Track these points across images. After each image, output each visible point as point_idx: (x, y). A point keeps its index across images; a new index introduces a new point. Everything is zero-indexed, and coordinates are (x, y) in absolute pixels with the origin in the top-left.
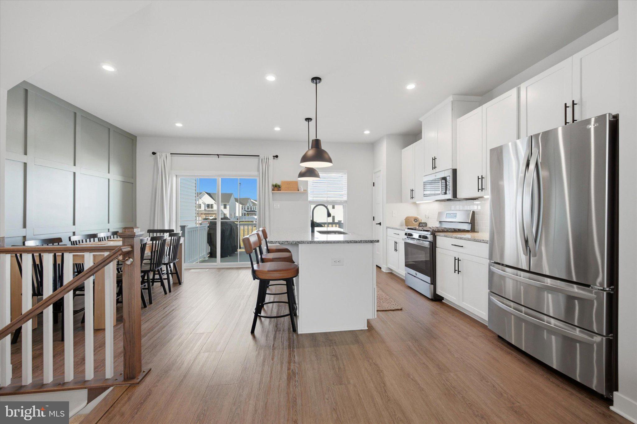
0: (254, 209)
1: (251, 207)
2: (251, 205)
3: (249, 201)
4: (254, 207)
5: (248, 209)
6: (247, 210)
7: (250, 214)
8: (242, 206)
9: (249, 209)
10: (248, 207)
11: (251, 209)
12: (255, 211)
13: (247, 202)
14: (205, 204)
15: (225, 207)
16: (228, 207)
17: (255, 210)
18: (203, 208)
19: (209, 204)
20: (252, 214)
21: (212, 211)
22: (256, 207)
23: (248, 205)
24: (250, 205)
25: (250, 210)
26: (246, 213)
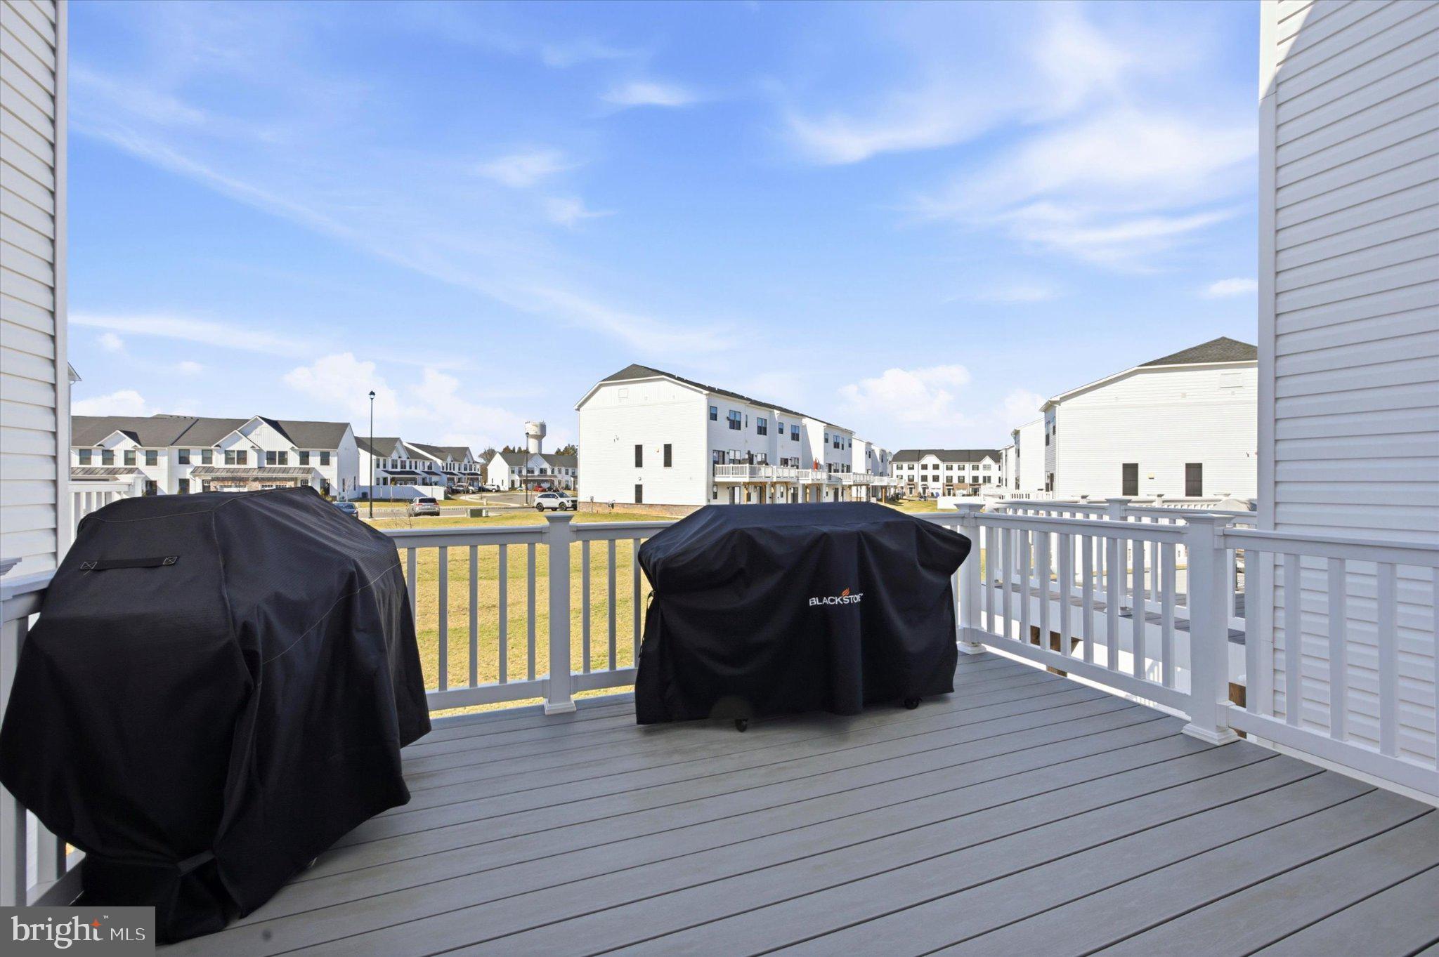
0: (411, 468)
1: (402, 461)
2: (404, 458)
3: (398, 444)
4: (410, 462)
5: (394, 466)
6: (390, 469)
7: (401, 479)
8: (378, 460)
9: (397, 468)
10: (393, 461)
11: (402, 468)
12: (414, 473)
13: (394, 448)
14: (259, 451)
15: (325, 461)
16: (334, 460)
17: (413, 469)
18: (253, 461)
19: (275, 452)
20: (406, 481)
21: (285, 470)
22: (416, 462)
23: (395, 456)
24: (400, 457)
25: (399, 469)
26: (389, 477)
